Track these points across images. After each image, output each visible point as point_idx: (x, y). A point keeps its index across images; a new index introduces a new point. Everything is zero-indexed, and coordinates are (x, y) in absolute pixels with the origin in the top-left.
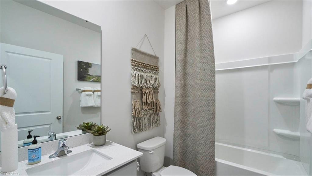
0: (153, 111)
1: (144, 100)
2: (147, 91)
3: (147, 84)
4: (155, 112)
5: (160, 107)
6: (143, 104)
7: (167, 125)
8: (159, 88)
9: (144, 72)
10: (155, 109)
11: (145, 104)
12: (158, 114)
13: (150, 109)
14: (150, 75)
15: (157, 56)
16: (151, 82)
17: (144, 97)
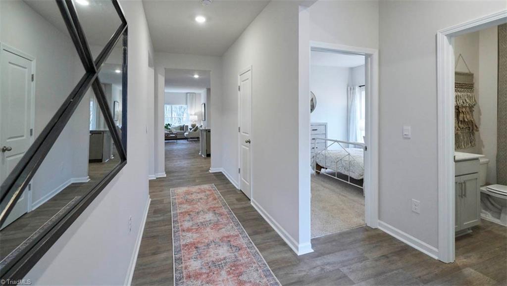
0: (469, 130)
1: (461, 118)
2: (464, 110)
3: (463, 103)
4: (471, 131)
5: (476, 126)
6: (460, 122)
7: (484, 147)
8: (475, 107)
9: (461, 92)
10: (471, 128)
11: (461, 123)
12: (473, 134)
13: (466, 128)
14: (465, 94)
15: (472, 72)
16: (468, 101)
17: (461, 115)
